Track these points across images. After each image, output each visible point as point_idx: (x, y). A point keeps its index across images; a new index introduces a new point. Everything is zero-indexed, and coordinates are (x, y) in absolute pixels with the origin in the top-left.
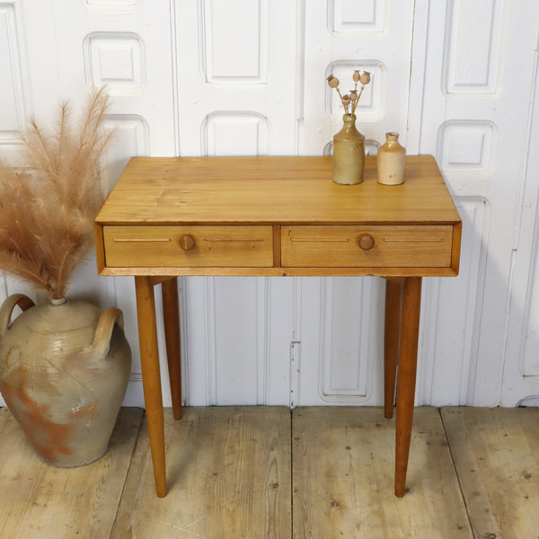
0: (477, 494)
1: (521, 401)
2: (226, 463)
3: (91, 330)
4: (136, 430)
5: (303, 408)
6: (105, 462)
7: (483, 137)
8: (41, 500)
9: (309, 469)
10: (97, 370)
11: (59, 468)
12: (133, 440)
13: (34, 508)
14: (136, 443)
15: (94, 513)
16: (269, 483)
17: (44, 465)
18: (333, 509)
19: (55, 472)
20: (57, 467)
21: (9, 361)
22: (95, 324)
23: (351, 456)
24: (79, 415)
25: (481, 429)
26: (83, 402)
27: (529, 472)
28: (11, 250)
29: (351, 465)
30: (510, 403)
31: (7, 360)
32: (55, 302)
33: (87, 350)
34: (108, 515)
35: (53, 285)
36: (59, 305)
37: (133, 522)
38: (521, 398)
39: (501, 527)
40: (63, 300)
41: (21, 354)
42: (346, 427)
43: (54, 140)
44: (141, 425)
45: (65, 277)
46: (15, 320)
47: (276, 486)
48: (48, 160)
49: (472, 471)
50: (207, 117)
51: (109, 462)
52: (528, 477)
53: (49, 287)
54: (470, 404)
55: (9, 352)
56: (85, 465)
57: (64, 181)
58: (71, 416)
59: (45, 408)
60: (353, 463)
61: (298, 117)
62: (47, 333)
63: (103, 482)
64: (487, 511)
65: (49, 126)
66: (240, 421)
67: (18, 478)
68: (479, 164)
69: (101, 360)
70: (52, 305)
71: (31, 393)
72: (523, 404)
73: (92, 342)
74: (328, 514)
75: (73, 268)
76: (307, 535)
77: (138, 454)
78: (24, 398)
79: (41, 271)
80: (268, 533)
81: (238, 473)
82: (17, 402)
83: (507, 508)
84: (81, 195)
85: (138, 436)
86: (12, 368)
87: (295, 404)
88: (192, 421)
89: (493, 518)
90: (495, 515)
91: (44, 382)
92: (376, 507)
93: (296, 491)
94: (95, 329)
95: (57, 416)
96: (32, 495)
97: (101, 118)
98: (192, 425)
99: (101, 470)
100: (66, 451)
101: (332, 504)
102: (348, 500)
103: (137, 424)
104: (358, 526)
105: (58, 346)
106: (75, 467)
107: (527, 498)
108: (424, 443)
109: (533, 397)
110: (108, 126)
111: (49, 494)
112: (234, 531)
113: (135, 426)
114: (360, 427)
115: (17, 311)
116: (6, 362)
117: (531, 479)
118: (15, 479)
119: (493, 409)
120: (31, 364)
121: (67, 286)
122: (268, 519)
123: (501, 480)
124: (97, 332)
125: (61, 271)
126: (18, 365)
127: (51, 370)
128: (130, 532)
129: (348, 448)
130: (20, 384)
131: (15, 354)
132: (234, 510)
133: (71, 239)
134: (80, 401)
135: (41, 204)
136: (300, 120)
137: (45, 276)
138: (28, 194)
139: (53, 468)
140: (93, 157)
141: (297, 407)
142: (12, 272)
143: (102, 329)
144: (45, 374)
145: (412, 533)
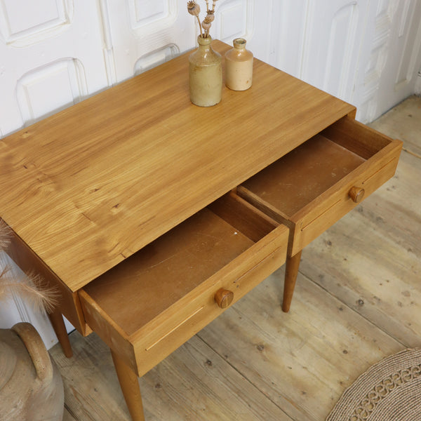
0: (321, 277)
9: (214, 332)
16: (202, 364)
18: (264, 353)
27: (326, 239)
33: (36, 387)
39: (359, 293)
47: (209, 363)
52: (330, 243)
64: (339, 285)
74: (265, 359)
76: (274, 387)
80: (249, 406)
81: (172, 371)
83: (345, 274)
88: (84, 350)
89: (346, 288)
90: (346, 285)
92: (284, 331)
93: (226, 357)
98: (89, 354)
101: (259, 349)
102: (264, 339)
104: (293, 355)
107: (345, 259)
117: (333, 244)
122: (236, 395)
132: (207, 407)
145: (323, 334)
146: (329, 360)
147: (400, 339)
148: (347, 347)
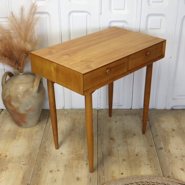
0: (157, 136)
1: (172, 107)
2: (76, 126)
3: (32, 83)
4: (47, 116)
5: (102, 109)
6: (37, 126)
7: (161, 19)
8: (17, 138)
9: (103, 128)
10: (34, 96)
11: (23, 128)
12: (47, 119)
13: (15, 140)
14: (47, 121)
15: (34, 142)
17: (18, 127)
18: (111, 141)
19: (21, 129)
20: (22, 127)
21: (6, 93)
22: (34, 81)
23: (117, 124)
24: (28, 111)
25: (159, 116)
26: (30, 106)
27: (174, 129)
28: (6, 56)
29: (117, 127)
30: (169, 108)
31: (5, 93)
32: (20, 74)
33: (31, 89)
34: (38, 142)
35: (20, 68)
36: (22, 75)
37: (47, 144)
38: (172, 106)
39: (164, 146)
40: (23, 73)
41: (9, 91)
42: (115, 115)
43: (19, 19)
44: (49, 115)
45: (23, 66)
46: (7, 80)
48: (17, 27)
49: (156, 129)
50: (70, 13)
51: (39, 126)
52: (174, 130)
53: (18, 69)
54: (156, 108)
55: (6, 90)
56: (31, 127)
57: (22, 33)
58: (26, 111)
59: (18, 108)
60: (118, 127)
61: (100, 13)
62: (18, 84)
63: (37, 132)
64: (160, 141)
65: (17, 14)
66: (81, 113)
67: (9, 131)
68: (160, 29)
69: (35, 93)
70: (19, 75)
71: (13, 103)
72: (173, 108)
73: (33, 87)
74: (109, 142)
75: (26, 63)
76: (102, 148)
77: (48, 124)
78: (11, 105)
79: (16, 64)
81: (80, 130)
82: (9, 106)
83: (167, 140)
84: (28, 38)
85: (48, 118)
86: (7, 95)
87: (99, 108)
88: (66, 114)
89: (162, 143)
90: (163, 142)
91: (17, 100)
92: (125, 140)
93: (99, 135)
94: (33, 83)
95: (22, 111)
96: (14, 136)
97: (34, 13)
98: (65, 115)
99: (36, 128)
100: (25, 122)
101: (111, 139)
102: (116, 138)
103: (48, 114)
104: (119, 146)
105: (21, 88)
106: (28, 128)
107: (173, 137)
108: (141, 120)
109: (176, 106)
110: (37, 16)
111: (20, 136)
112: (79, 147)
113: (47, 115)
114: (120, 115)
115: (8, 77)
116: (5, 94)
117: (175, 131)
118: (8, 131)
119: (163, 110)
120: (13, 94)
121: (25, 69)
123: (165, 132)
124: (34, 84)
125: (22, 63)
126: (9, 94)
127: (19, 96)
128: (46, 147)
129: (116, 122)
130: (9, 101)
131: (8, 91)
133: (25, 53)
134: (29, 106)
135: (15, 41)
136: (101, 14)
137: (17, 65)
138: (11, 38)
139: (21, 128)
140: (32, 25)
141: (100, 109)
142: (6, 64)
143: (36, 83)
144: (17, 97)
145: (136, 147)
146: (128, 153)
147: (161, 164)
148: (139, 154)
